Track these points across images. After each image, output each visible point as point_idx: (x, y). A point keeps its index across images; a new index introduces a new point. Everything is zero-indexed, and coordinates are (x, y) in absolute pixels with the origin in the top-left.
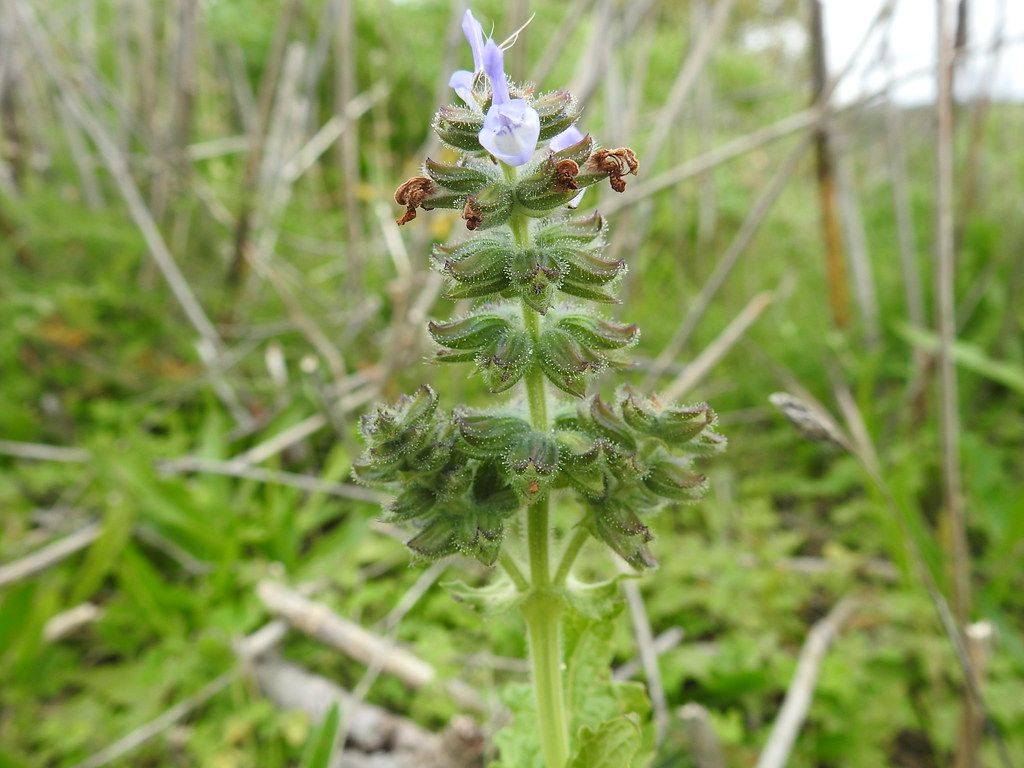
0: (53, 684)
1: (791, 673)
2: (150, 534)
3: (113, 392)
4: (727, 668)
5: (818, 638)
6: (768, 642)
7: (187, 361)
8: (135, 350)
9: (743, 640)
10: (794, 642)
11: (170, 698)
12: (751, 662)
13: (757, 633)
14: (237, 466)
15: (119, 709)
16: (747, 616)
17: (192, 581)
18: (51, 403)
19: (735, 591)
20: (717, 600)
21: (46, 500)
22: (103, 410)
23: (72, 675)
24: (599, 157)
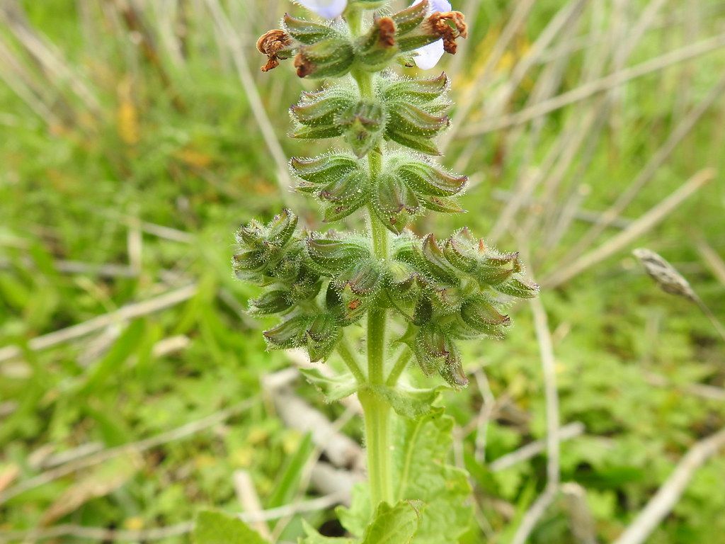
0: (157, 383)
1: (668, 474)
2: (228, 297)
3: (223, 200)
4: (617, 460)
5: (698, 452)
6: (656, 447)
7: (271, 183)
8: (240, 172)
9: (634, 441)
10: (677, 451)
11: (224, 405)
12: (637, 460)
13: (648, 439)
15: (191, 407)
16: (642, 424)
18: (184, 203)
19: (637, 404)
20: (621, 409)
21: (170, 266)
22: (214, 211)
23: (169, 380)
24: (433, 19)
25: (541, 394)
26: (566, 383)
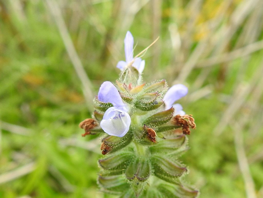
8: (60, 87)
24: (177, 118)
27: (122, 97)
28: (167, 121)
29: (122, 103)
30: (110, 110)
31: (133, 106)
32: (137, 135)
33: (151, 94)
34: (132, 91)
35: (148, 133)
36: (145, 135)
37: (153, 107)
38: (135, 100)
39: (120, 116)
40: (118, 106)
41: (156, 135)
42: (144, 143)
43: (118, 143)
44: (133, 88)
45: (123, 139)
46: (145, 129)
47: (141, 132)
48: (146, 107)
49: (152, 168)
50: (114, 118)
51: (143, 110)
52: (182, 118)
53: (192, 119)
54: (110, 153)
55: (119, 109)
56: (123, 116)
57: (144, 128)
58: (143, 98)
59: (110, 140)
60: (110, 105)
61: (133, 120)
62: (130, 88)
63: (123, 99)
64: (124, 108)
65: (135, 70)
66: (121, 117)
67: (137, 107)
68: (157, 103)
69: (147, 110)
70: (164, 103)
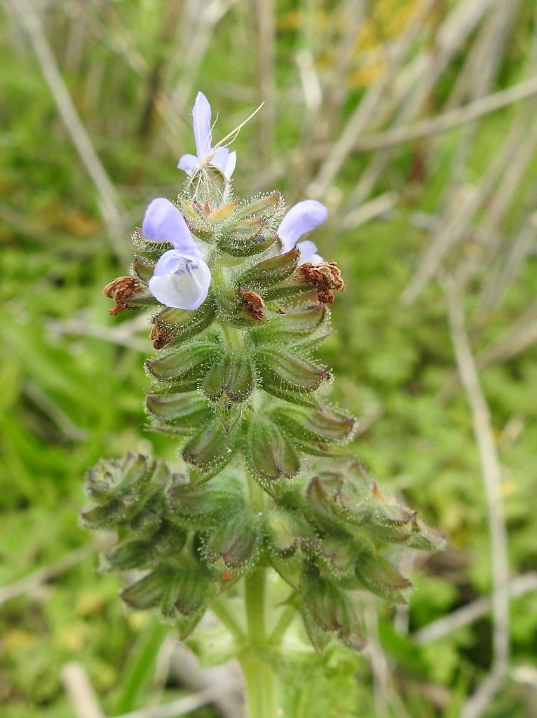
2: (36, 392)
11: (39, 557)
14: (122, 334)
17: (69, 445)
24: (305, 270)
25: (483, 527)
26: (517, 509)
27: (192, 230)
28: (286, 276)
29: (191, 241)
30: (167, 256)
31: (214, 246)
32: (224, 306)
33: (249, 221)
34: (211, 216)
35: (246, 302)
36: (241, 305)
37: (257, 247)
38: (217, 236)
39: (188, 267)
40: (184, 249)
41: (264, 305)
42: (240, 323)
43: (186, 323)
44: (214, 211)
45: (197, 316)
46: (240, 295)
47: (232, 300)
48: (241, 248)
49: (257, 374)
50: (176, 273)
51: (235, 255)
52: (315, 269)
53: (336, 270)
54: (170, 346)
55: (186, 254)
56: (195, 267)
57: (239, 293)
58: (235, 231)
59: (169, 319)
60: (168, 246)
61: (214, 276)
62: (207, 210)
63: (193, 232)
64: (197, 252)
65: (217, 173)
66: (191, 270)
67: (223, 249)
68: (264, 240)
69: (244, 256)
70: (279, 240)
